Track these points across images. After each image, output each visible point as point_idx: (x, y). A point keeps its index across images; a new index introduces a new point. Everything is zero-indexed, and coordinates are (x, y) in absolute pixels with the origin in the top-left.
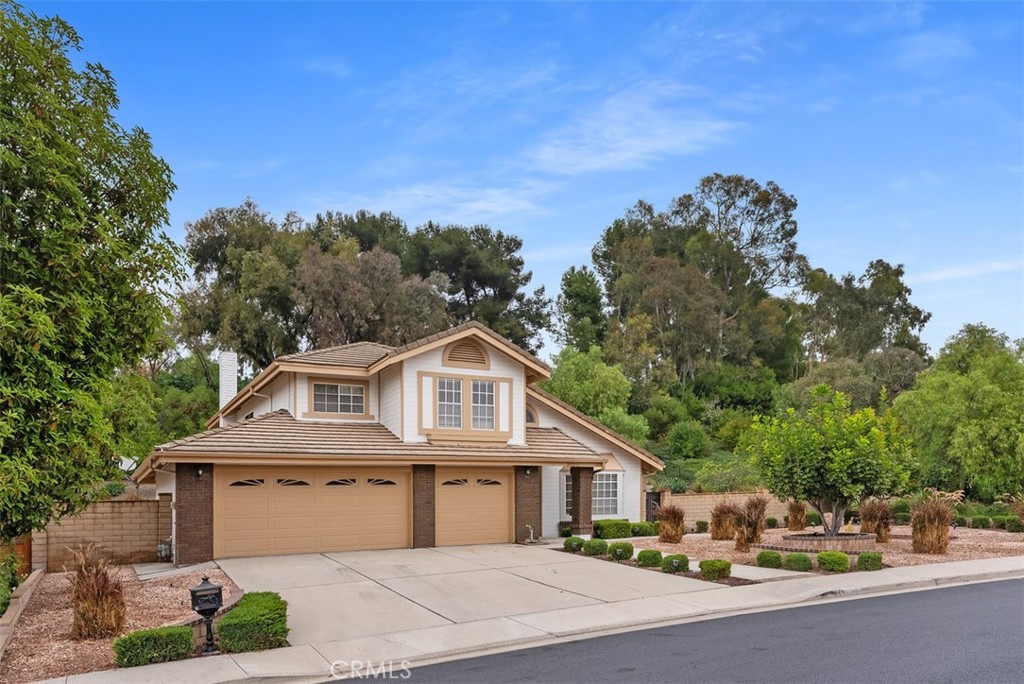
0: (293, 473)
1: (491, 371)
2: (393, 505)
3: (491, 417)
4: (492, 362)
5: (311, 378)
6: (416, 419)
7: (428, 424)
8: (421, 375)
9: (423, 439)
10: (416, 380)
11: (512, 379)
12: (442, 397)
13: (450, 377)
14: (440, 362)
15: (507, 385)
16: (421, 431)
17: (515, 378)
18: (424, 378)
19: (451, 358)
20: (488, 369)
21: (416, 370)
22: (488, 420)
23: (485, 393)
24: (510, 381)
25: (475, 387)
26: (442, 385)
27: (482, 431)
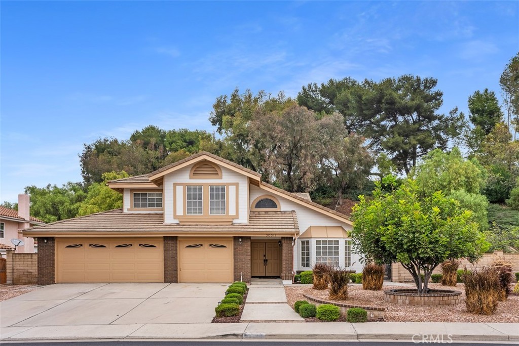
0: (98, 242)
1: (223, 179)
2: (155, 258)
3: (223, 206)
4: (223, 174)
5: (132, 190)
6: (172, 210)
7: (180, 212)
8: (175, 185)
9: (177, 221)
10: (172, 188)
11: (238, 183)
12: (189, 197)
13: (195, 185)
14: (188, 177)
15: (234, 187)
16: (175, 217)
17: (240, 183)
18: (177, 187)
19: (195, 174)
20: (221, 179)
21: (172, 183)
22: (222, 209)
23: (219, 193)
24: (237, 185)
25: (212, 189)
26: (189, 190)
27: (218, 215)
